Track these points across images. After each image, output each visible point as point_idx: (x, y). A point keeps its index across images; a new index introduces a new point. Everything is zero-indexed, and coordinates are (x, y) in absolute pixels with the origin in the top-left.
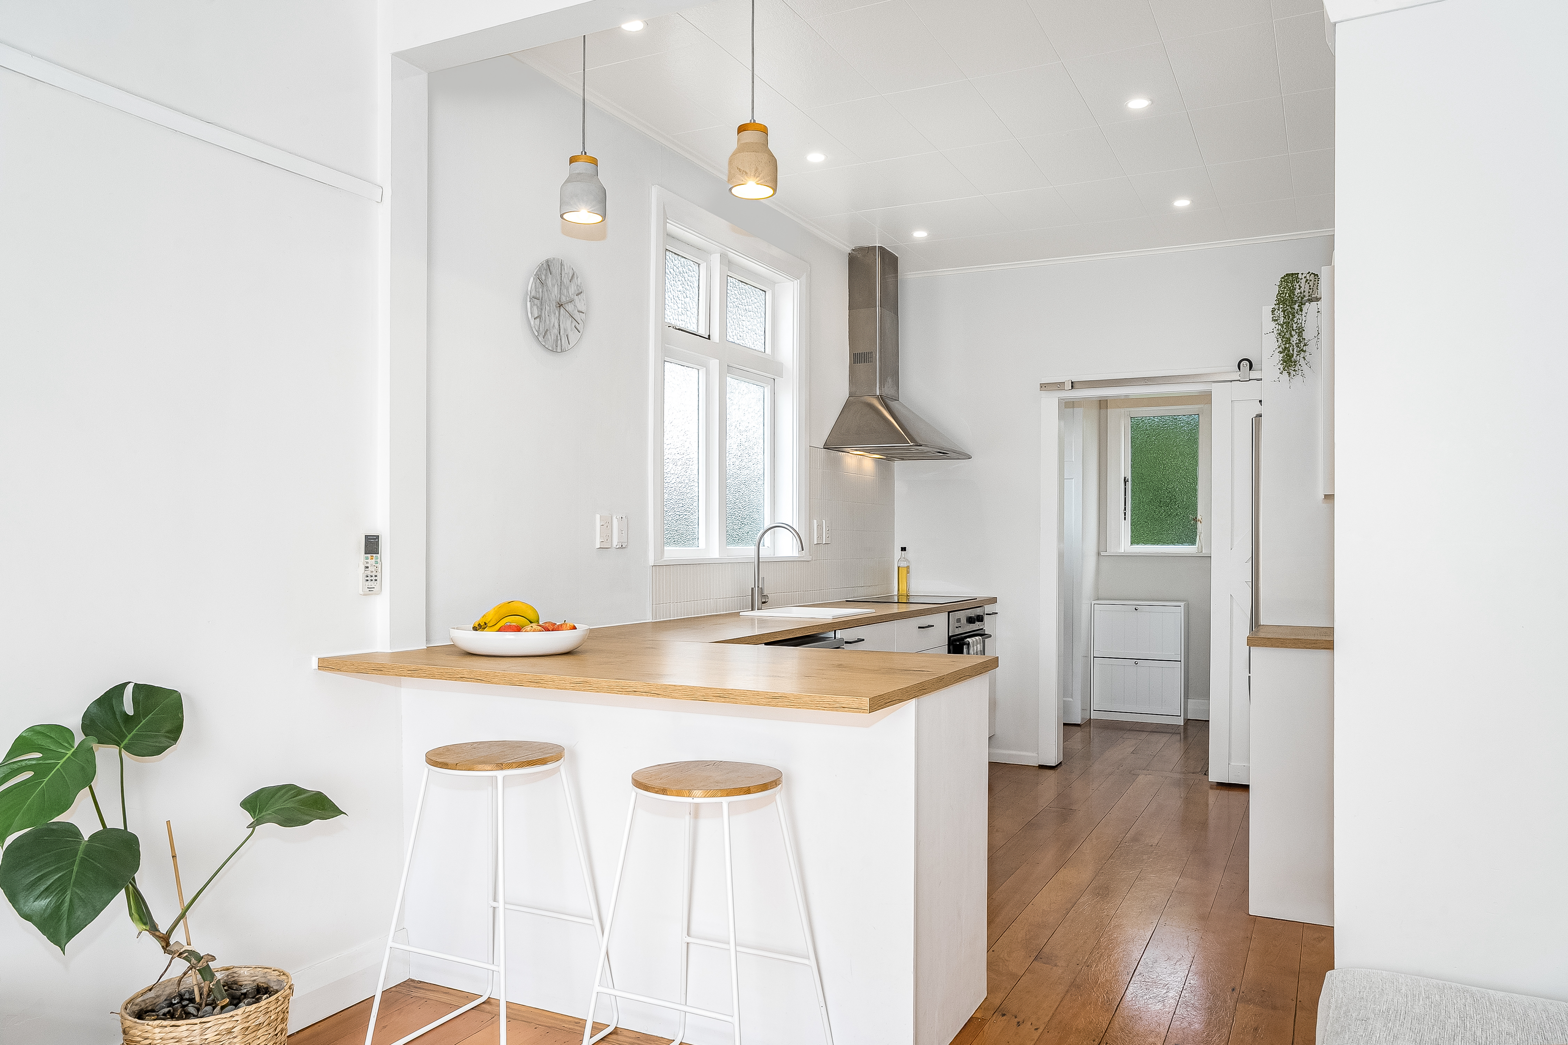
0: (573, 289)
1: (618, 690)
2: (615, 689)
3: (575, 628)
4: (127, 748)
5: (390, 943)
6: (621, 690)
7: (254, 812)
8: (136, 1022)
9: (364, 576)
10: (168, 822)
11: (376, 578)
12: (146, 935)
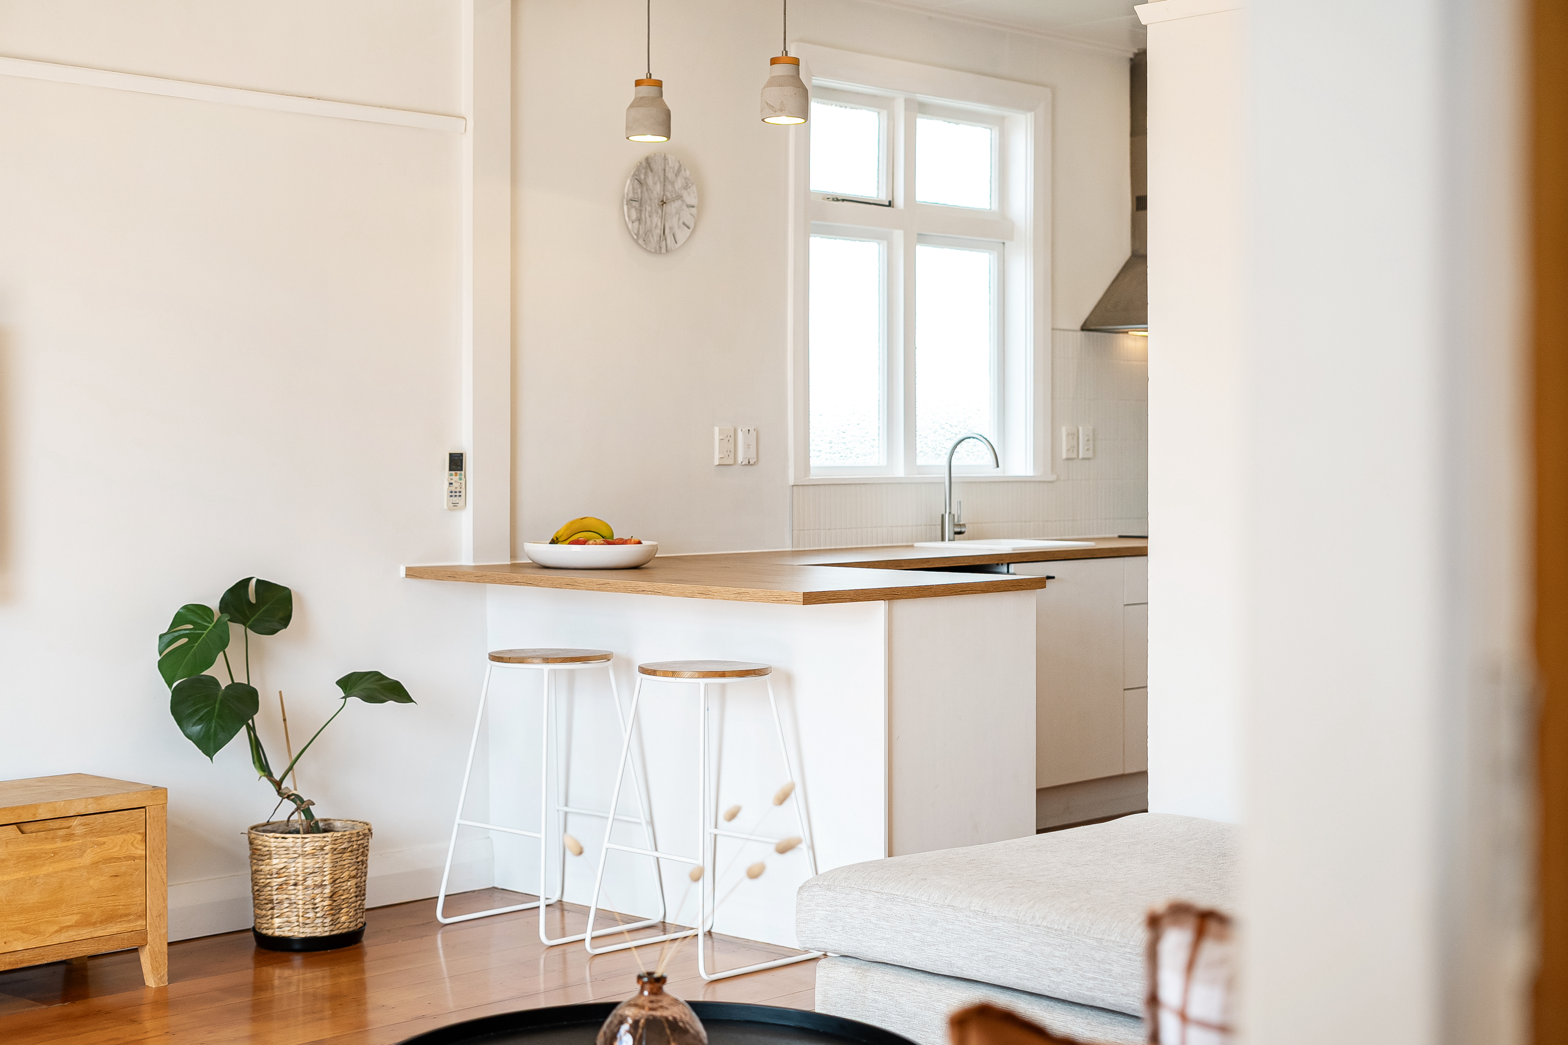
0: (679, 183)
1: (631, 590)
2: (629, 589)
3: (640, 543)
4: (251, 628)
5: (458, 820)
6: (633, 590)
7: (346, 689)
8: (257, 834)
9: (449, 492)
10: (280, 692)
11: (460, 494)
12: (265, 779)
